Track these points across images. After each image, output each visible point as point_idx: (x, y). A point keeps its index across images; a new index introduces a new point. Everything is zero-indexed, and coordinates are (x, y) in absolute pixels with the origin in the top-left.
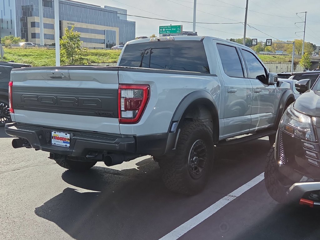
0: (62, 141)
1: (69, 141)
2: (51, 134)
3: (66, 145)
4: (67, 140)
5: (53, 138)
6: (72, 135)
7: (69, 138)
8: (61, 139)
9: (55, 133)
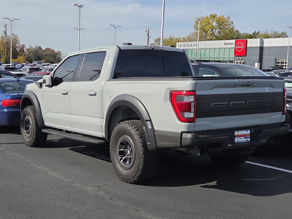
1: (249, 136)
2: (234, 134)
3: (247, 140)
5: (236, 137)
6: (253, 130)
7: (249, 133)
8: (243, 136)
9: (238, 132)
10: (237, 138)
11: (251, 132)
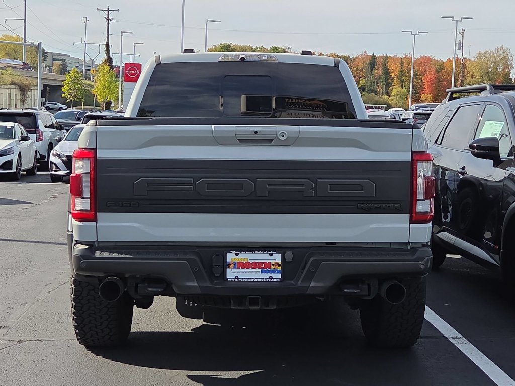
0: (260, 270)
1: (279, 268)
2: (225, 258)
3: (271, 278)
4: (272, 267)
5: (231, 266)
6: (289, 255)
7: (279, 261)
8: (256, 265)
9: (237, 255)
10: (233, 270)
11: (283, 258)
